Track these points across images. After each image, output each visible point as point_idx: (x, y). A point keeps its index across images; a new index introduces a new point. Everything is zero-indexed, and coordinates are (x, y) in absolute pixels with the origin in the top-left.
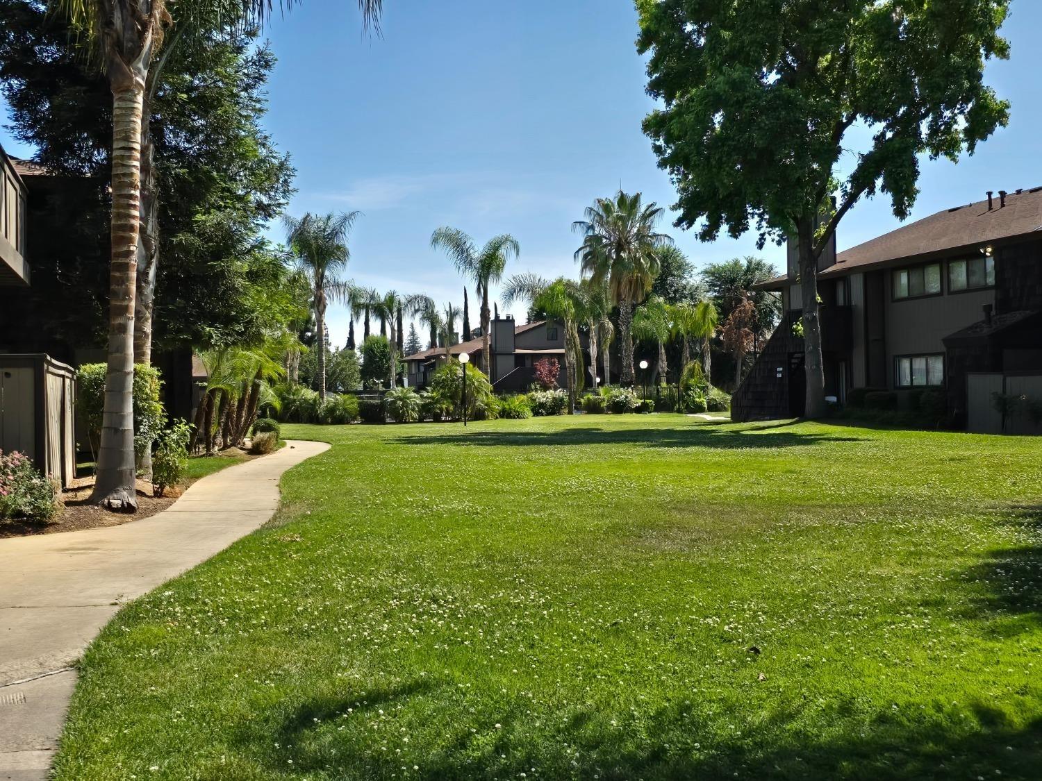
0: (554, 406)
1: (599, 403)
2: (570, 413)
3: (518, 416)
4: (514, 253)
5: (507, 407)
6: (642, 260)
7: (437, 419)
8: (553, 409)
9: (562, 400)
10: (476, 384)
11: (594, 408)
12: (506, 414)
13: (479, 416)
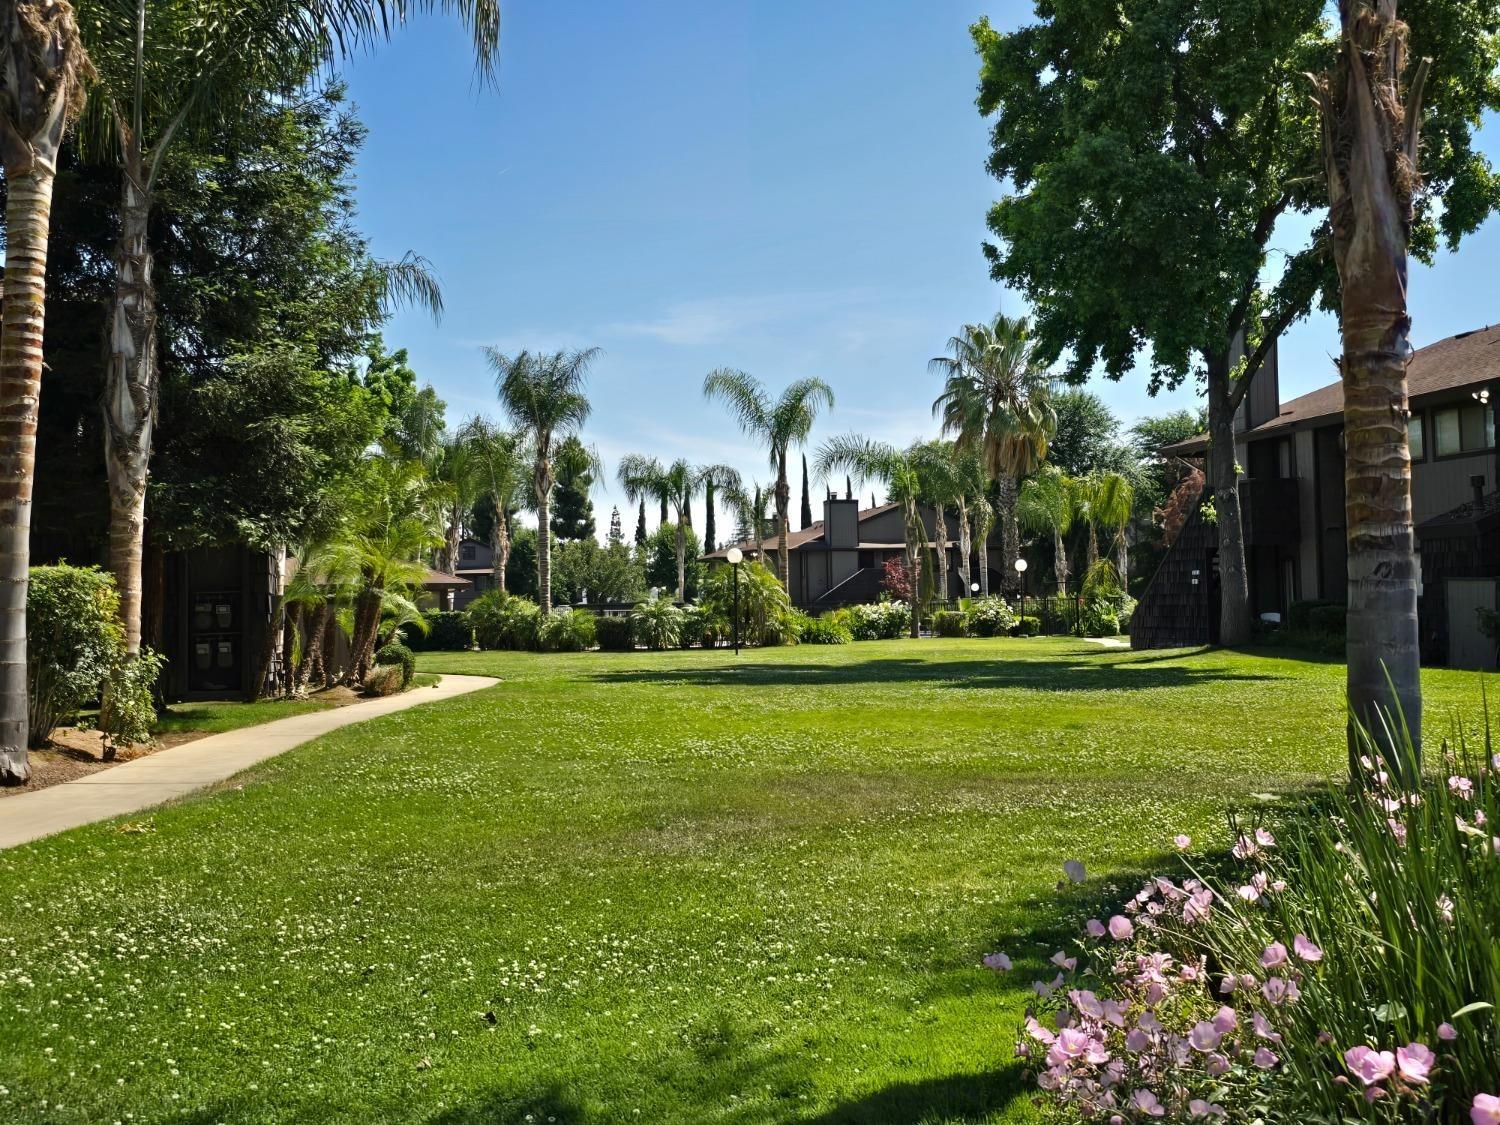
0: (890, 625)
1: (958, 622)
2: (914, 636)
3: (830, 640)
4: (825, 402)
5: (814, 627)
6: (1030, 413)
7: (708, 644)
8: (890, 629)
9: (902, 616)
10: (765, 593)
11: (948, 629)
12: (810, 638)
13: (772, 640)
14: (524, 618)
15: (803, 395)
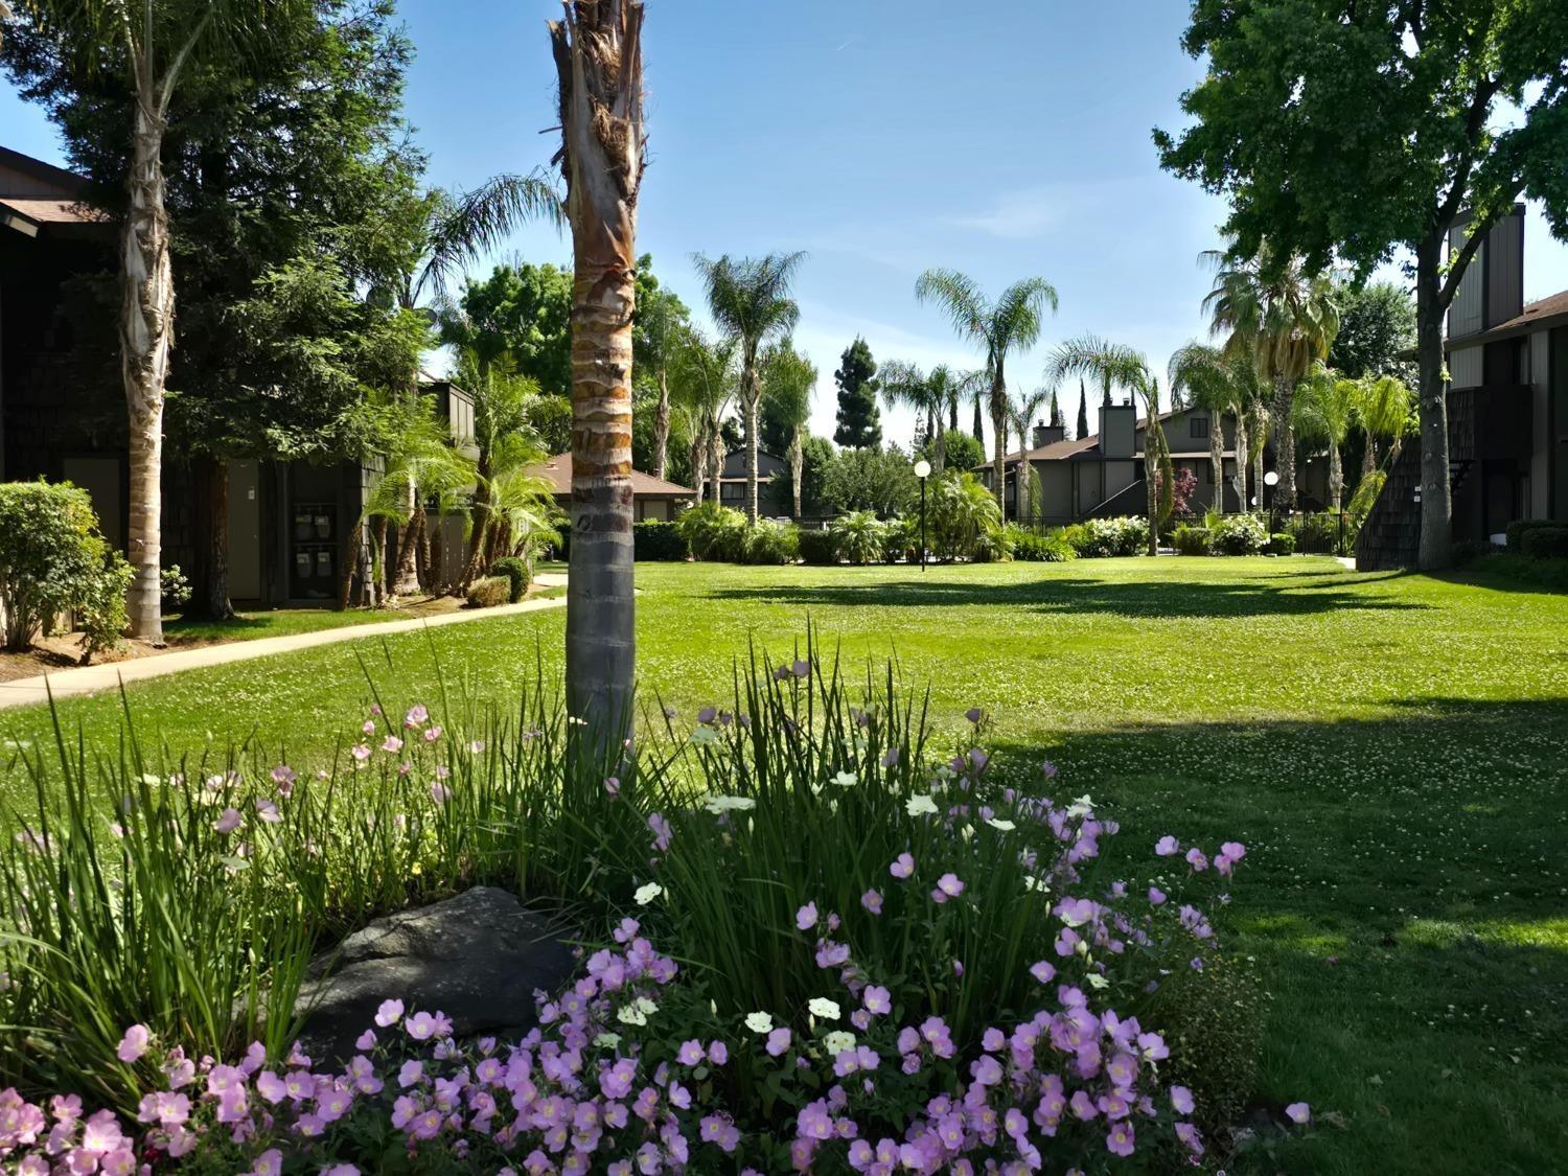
0: (1125, 542)
1: (1200, 539)
2: (1152, 553)
3: (1048, 557)
4: (1050, 306)
5: (1031, 543)
6: (1309, 311)
7: (916, 559)
8: (1125, 547)
9: (1139, 533)
10: (973, 507)
11: (1192, 547)
12: (1025, 554)
13: (982, 556)
14: (732, 529)
15: (1025, 297)
